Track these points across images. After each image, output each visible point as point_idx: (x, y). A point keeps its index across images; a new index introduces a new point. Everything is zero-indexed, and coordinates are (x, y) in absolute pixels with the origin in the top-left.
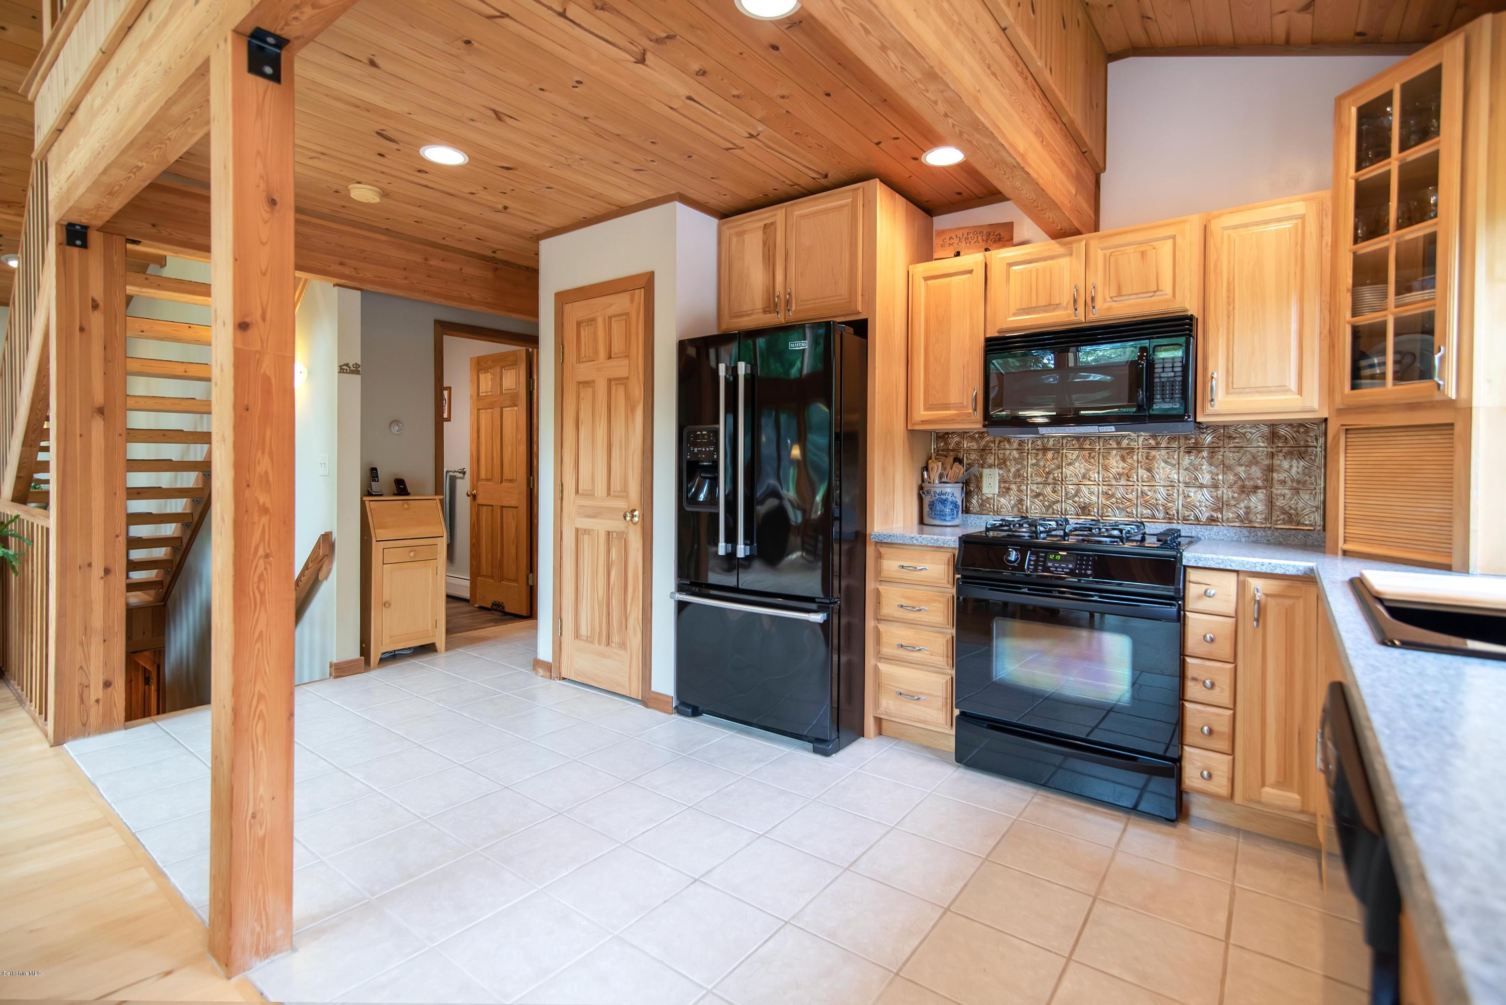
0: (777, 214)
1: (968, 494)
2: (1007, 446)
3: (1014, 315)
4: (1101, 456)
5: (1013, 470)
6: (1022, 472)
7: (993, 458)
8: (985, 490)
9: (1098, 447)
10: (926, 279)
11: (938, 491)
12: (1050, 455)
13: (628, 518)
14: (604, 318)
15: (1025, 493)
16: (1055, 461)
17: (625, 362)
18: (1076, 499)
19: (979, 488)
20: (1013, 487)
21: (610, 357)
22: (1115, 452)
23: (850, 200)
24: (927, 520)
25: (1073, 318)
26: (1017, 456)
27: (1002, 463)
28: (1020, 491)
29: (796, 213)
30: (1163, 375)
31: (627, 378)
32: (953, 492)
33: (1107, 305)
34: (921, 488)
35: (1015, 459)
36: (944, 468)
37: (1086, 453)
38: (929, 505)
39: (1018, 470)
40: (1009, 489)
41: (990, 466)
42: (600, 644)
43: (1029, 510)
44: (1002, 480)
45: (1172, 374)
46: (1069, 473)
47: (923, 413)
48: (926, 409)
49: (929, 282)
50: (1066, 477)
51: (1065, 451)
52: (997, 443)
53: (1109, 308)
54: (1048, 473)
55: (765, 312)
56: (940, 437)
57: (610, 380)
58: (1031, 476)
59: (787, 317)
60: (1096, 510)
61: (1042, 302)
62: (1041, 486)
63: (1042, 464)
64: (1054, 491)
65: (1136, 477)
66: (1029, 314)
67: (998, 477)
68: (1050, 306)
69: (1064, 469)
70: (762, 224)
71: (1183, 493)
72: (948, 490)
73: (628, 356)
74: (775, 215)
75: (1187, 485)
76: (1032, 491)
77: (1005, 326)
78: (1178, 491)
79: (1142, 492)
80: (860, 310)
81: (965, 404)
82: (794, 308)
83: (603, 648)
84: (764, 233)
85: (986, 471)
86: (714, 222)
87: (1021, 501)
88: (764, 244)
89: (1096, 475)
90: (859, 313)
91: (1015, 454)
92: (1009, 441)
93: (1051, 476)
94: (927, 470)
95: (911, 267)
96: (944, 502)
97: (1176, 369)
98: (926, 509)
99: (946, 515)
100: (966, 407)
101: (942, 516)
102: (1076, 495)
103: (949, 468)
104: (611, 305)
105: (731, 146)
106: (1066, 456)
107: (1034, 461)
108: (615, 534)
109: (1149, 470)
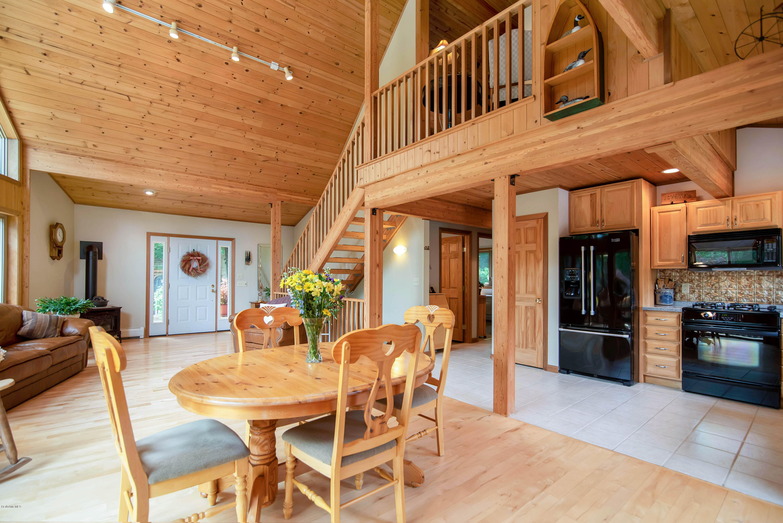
0: (597, 190)
1: (675, 293)
2: (693, 275)
3: (700, 226)
4: (737, 279)
5: (696, 284)
6: (700, 285)
7: (686, 279)
8: (683, 292)
9: (736, 275)
10: (659, 213)
11: (664, 292)
12: (713, 278)
13: (537, 302)
14: (524, 229)
15: (702, 293)
16: (716, 280)
17: (535, 245)
18: (726, 295)
19: (680, 291)
20: (696, 290)
21: (527, 243)
22: (743, 277)
23: (630, 186)
24: (658, 303)
25: (727, 228)
26: (698, 278)
27: (691, 281)
28: (699, 292)
29: (606, 190)
30: (768, 250)
31: (536, 251)
32: (670, 292)
33: (741, 224)
34: (655, 291)
35: (697, 280)
36: (665, 283)
37: (730, 277)
38: (660, 297)
39: (698, 284)
40: (694, 291)
41: (685, 282)
42: (522, 348)
43: (704, 299)
44: (691, 288)
45: (772, 249)
46: (722, 285)
47: (658, 262)
48: (660, 261)
49: (660, 214)
50: (721, 287)
51: (720, 277)
52: (688, 273)
53: (743, 225)
54: (713, 285)
55: (591, 226)
56: (661, 271)
57: (526, 251)
58: (705, 286)
59: (602, 228)
60: (735, 299)
61: (712, 222)
62: (709, 290)
63: (709, 281)
64: (715, 292)
65: (753, 286)
66: (706, 226)
67: (689, 287)
68: (716, 223)
69: (720, 284)
70: (590, 194)
71: (776, 293)
72: (668, 292)
73: (536, 243)
74: (596, 191)
75: (777, 290)
76: (705, 292)
77: (696, 231)
78: (773, 292)
79: (756, 292)
80: (635, 225)
81: (678, 259)
82: (605, 225)
83: (524, 349)
84: (591, 197)
85: (683, 284)
86: (567, 192)
87: (700, 296)
88: (591, 201)
89: (735, 286)
90: (635, 227)
91: (697, 278)
92: (694, 273)
93: (714, 286)
94: (657, 284)
95: (652, 208)
96: (666, 296)
97: (773, 248)
98: (658, 299)
99: (667, 301)
100: (679, 261)
101: (666, 301)
102: (726, 293)
103: (667, 283)
104: (528, 224)
105: (591, 172)
106: (721, 279)
107: (706, 280)
108: (529, 308)
109: (760, 284)
